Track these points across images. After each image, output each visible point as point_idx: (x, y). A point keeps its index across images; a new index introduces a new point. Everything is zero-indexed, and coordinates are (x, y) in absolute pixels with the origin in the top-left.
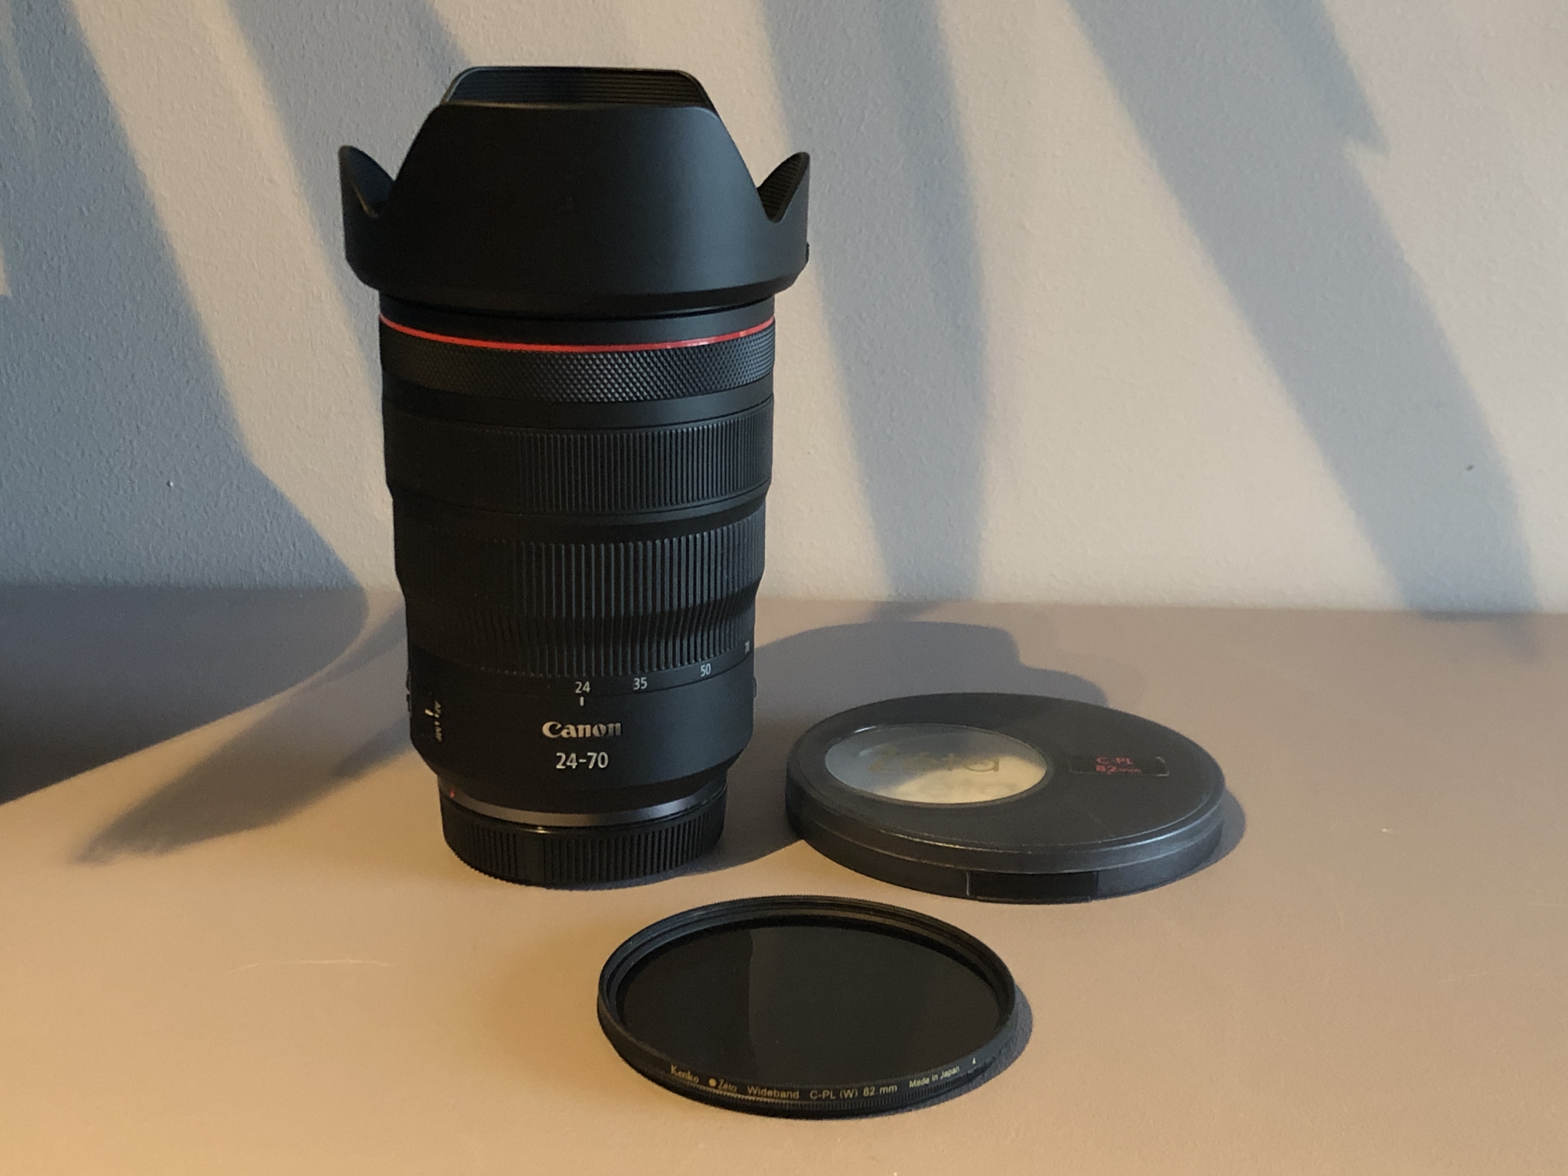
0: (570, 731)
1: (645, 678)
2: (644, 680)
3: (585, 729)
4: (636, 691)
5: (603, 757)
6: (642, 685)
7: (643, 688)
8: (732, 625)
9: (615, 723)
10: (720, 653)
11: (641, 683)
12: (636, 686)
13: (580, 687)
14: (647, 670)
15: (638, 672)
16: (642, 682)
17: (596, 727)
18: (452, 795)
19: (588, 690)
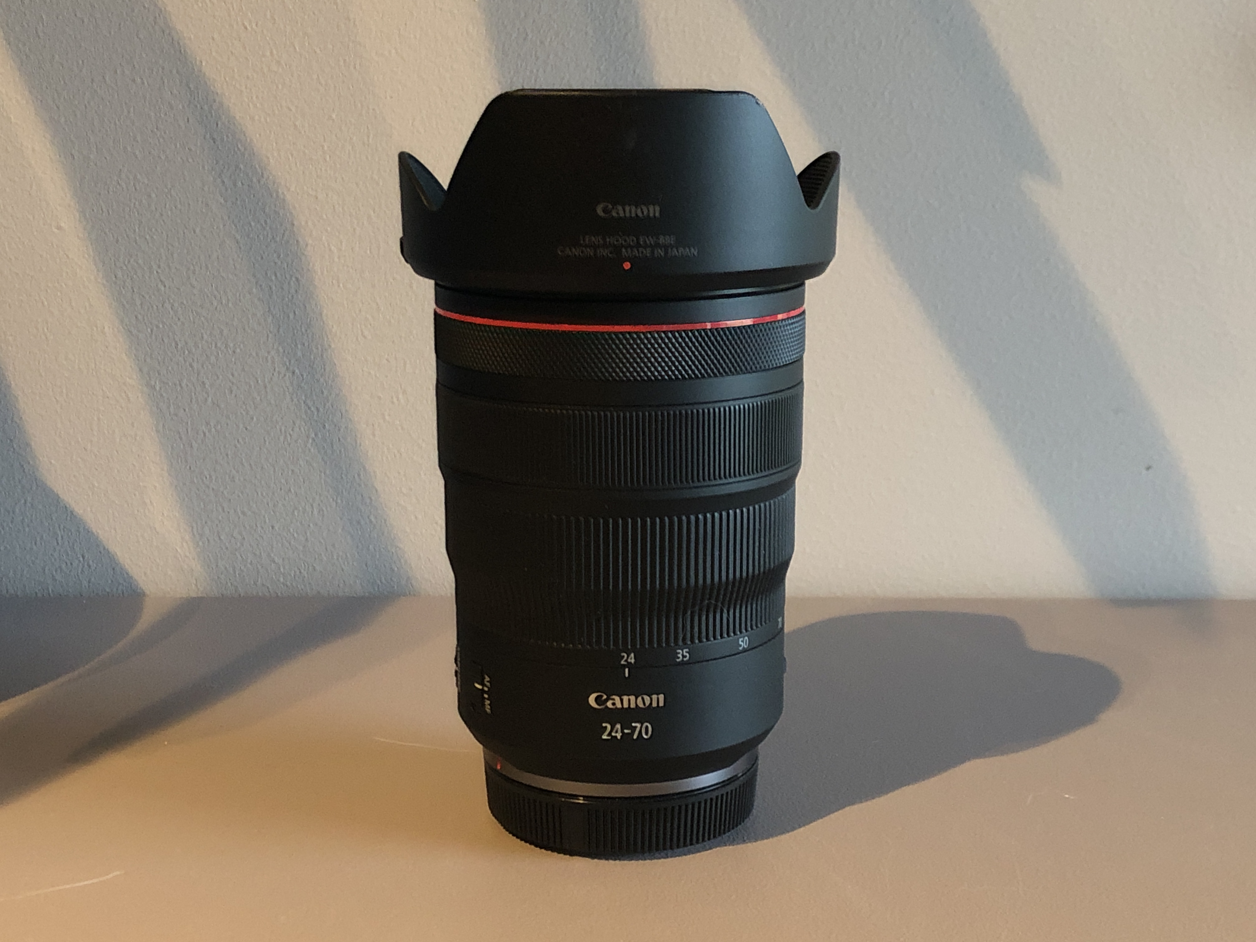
0: (616, 702)
1: (687, 650)
2: (686, 652)
3: (629, 700)
4: (679, 662)
5: (647, 728)
6: (684, 656)
7: (685, 659)
8: (768, 599)
9: (658, 694)
10: (757, 627)
11: (683, 654)
12: (679, 658)
13: (625, 658)
14: (689, 643)
15: (680, 643)
16: (685, 654)
17: (640, 699)
18: (499, 767)
19: (633, 661)
